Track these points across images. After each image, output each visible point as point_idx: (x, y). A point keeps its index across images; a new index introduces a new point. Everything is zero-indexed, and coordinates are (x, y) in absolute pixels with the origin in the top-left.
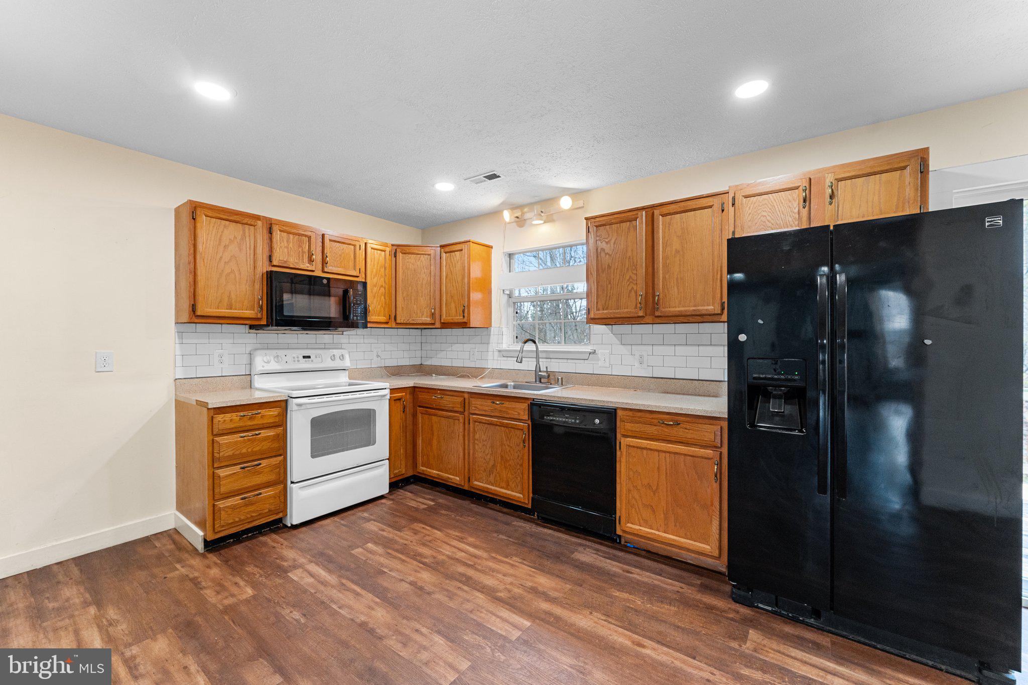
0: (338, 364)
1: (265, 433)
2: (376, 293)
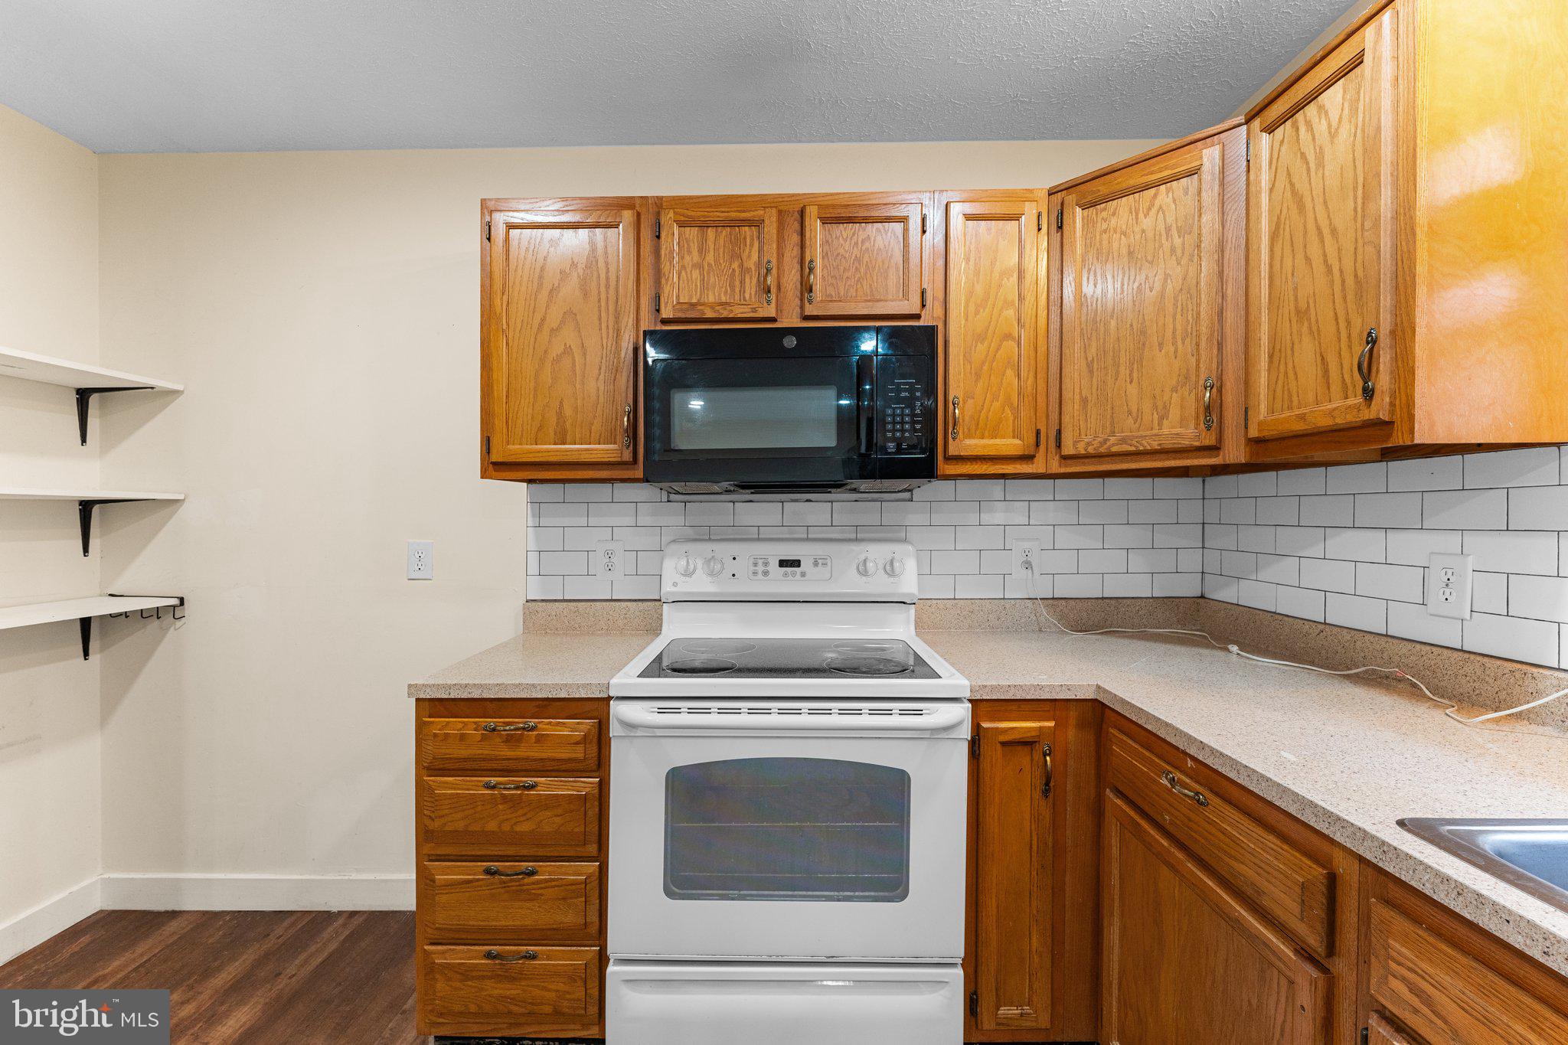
0: (877, 585)
1: (548, 787)
2: (983, 363)
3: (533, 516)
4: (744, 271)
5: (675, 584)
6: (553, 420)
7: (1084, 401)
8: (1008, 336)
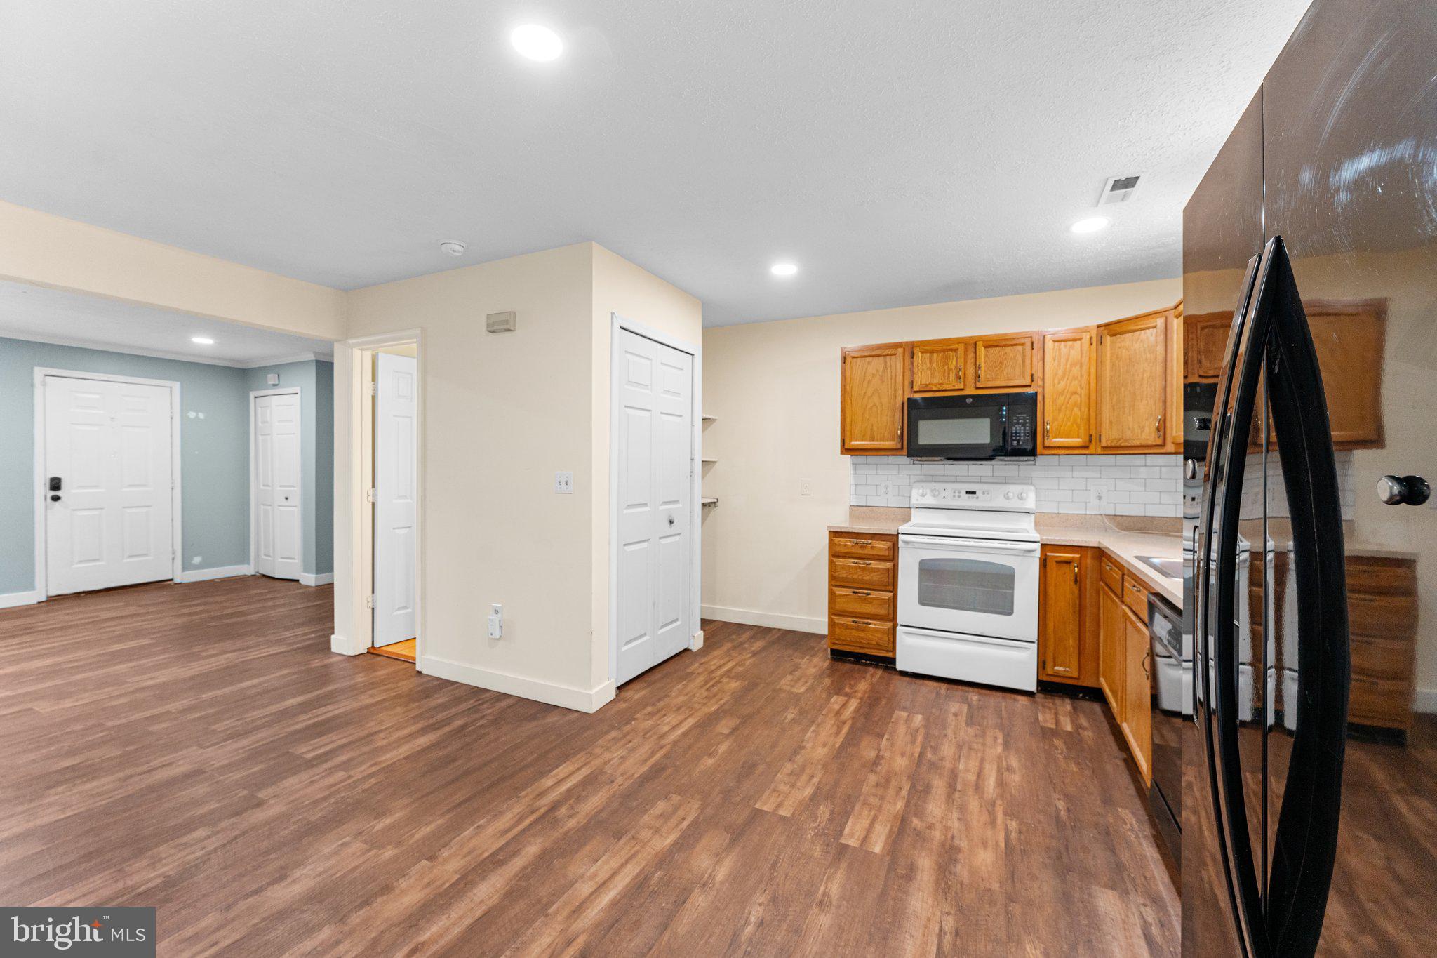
0: (1014, 504)
1: (875, 565)
2: (1063, 405)
3: (853, 470)
4: (949, 370)
5: (917, 500)
6: (869, 433)
7: (1111, 423)
8: (1075, 393)
